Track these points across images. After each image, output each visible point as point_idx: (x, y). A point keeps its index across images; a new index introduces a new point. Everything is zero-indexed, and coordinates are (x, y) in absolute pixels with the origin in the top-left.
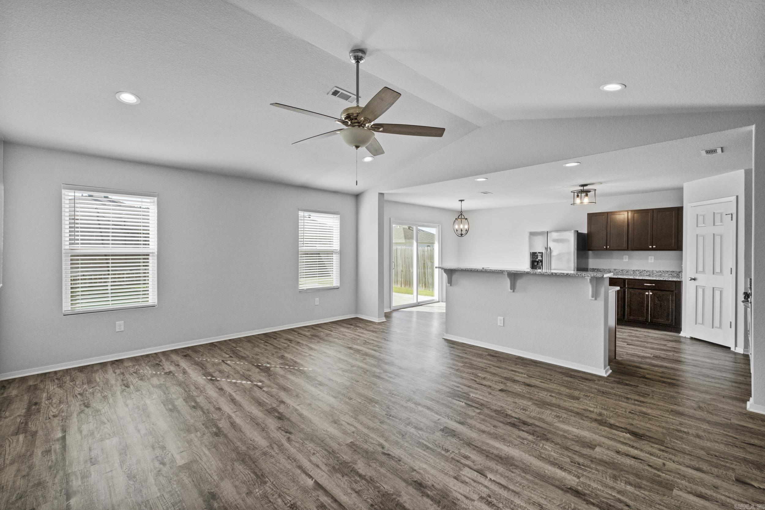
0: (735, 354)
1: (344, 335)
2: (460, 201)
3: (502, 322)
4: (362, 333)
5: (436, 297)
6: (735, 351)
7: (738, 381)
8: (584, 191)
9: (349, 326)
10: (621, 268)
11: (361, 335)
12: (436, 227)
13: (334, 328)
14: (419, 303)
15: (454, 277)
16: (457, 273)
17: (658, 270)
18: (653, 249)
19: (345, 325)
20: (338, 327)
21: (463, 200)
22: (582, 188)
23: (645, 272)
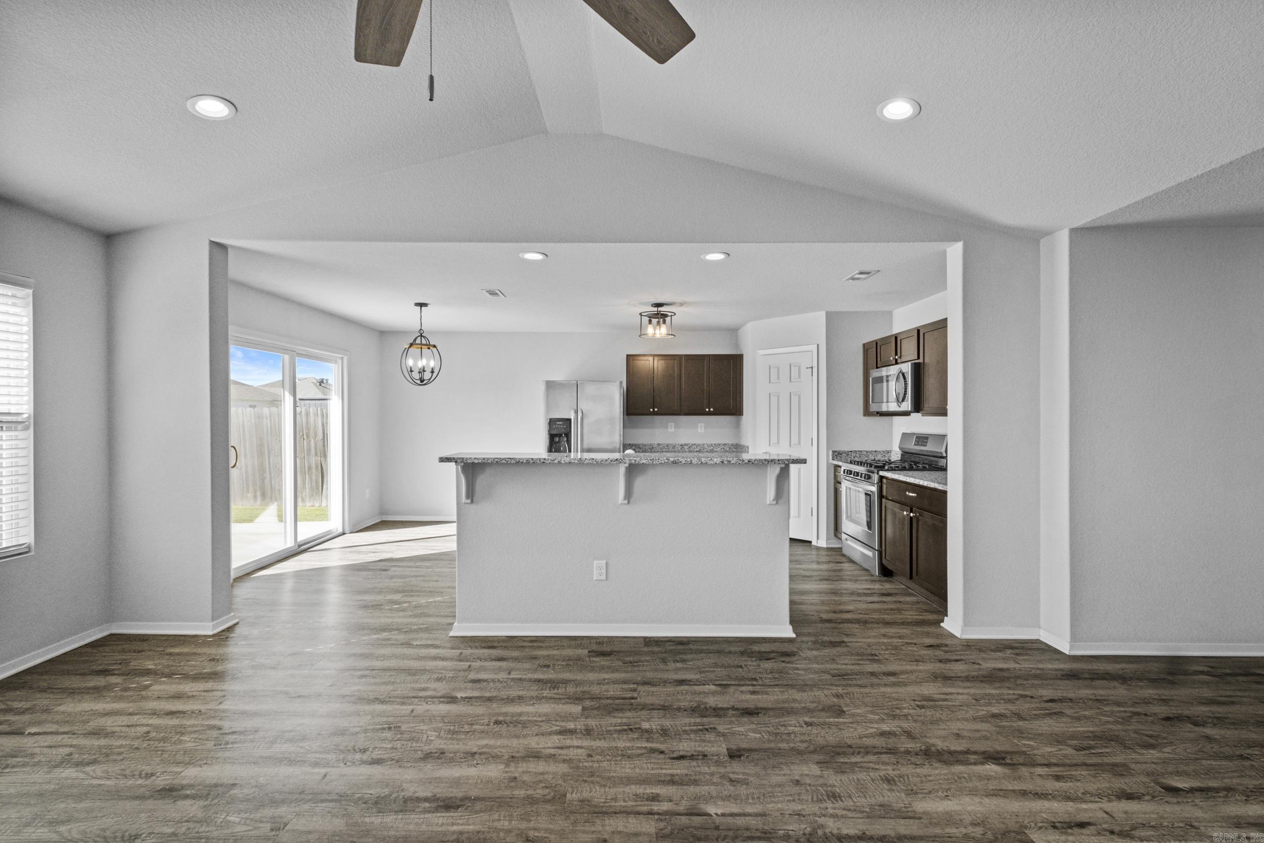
0: (818, 549)
1: (96, 733)
2: (417, 304)
3: (604, 571)
4: (178, 696)
5: (335, 523)
6: (818, 545)
7: (884, 592)
8: (659, 315)
9: (100, 681)
10: (666, 442)
11: (179, 706)
12: (336, 362)
13: (23, 712)
14: (300, 546)
15: (482, 480)
16: (489, 471)
17: (709, 443)
18: (710, 414)
19: (75, 682)
20: (43, 701)
21: (425, 305)
22: (656, 309)
23: (695, 446)
